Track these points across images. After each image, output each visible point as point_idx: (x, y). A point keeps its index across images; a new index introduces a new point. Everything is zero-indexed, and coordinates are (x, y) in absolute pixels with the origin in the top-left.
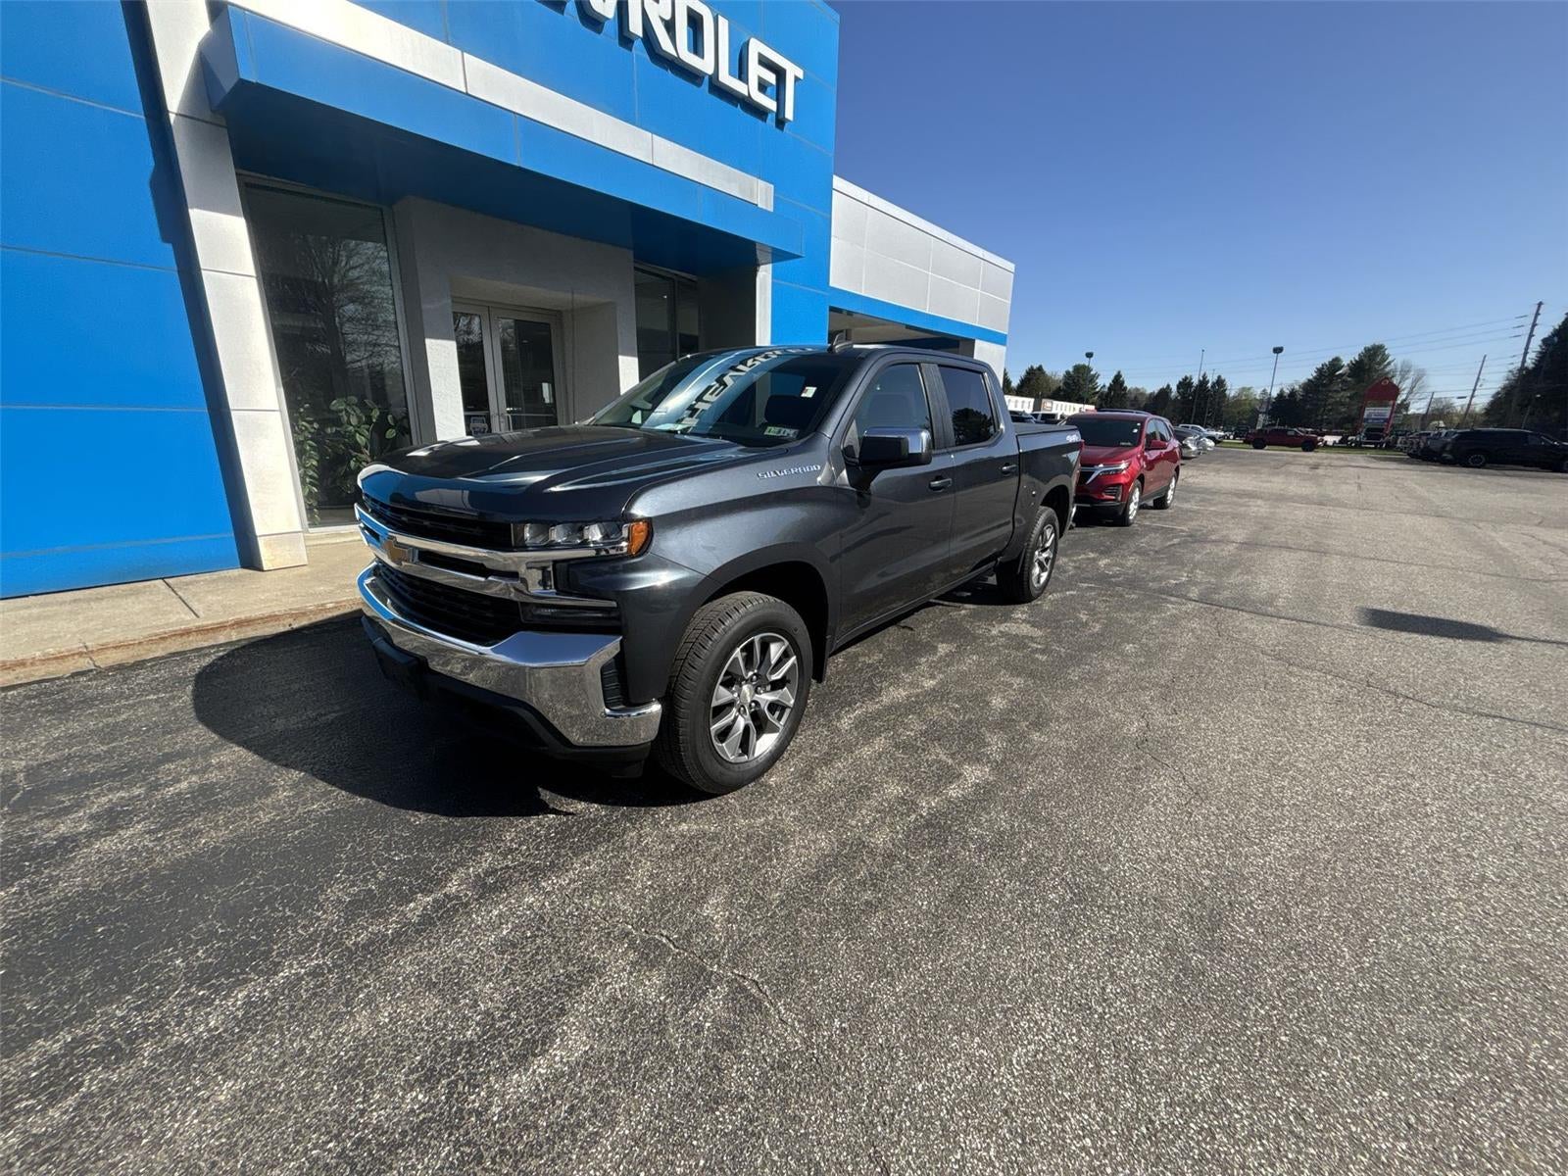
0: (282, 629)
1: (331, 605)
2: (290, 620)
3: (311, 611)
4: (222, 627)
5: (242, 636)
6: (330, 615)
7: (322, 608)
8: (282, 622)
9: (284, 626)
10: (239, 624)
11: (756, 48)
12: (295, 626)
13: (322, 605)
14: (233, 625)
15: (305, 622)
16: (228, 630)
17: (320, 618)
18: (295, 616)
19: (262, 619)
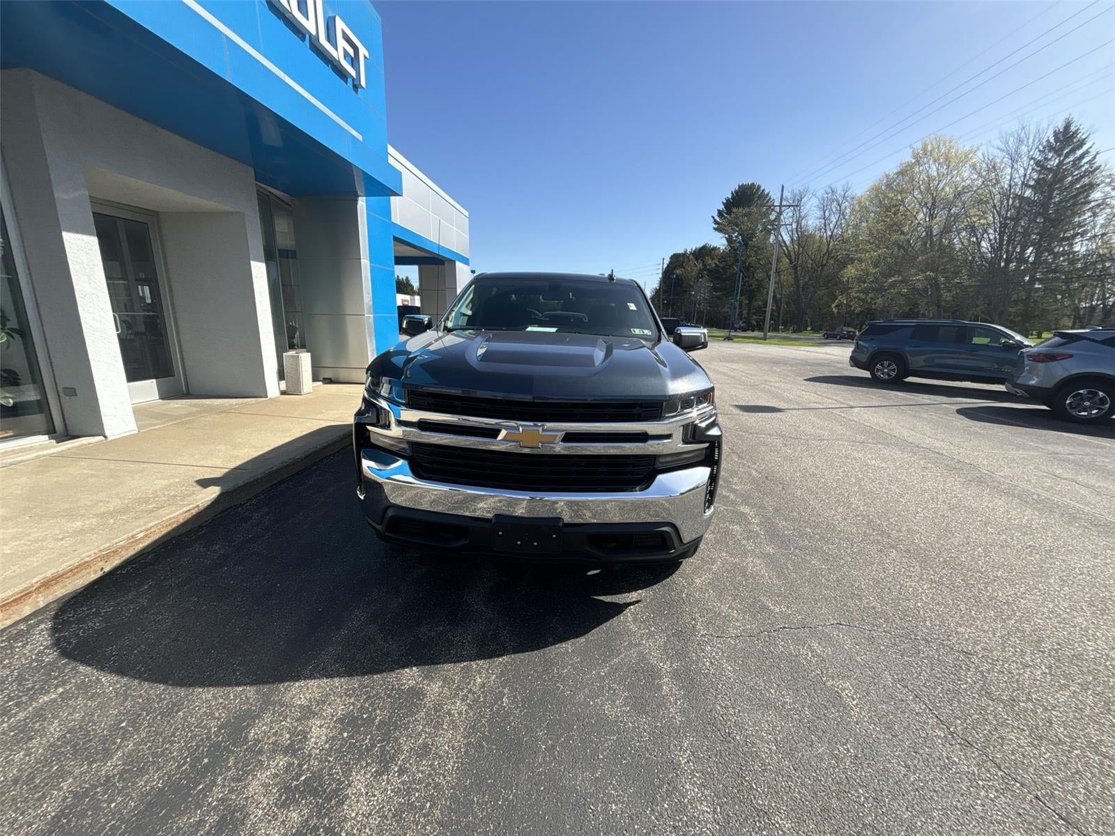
0: (93, 577)
1: (141, 535)
2: (101, 564)
3: (122, 547)
4: (26, 595)
5: (51, 598)
6: (141, 546)
7: (133, 540)
8: (93, 569)
9: (96, 572)
10: (46, 584)
11: (340, 25)
12: (107, 569)
13: (133, 537)
14: (40, 587)
15: (116, 562)
16: (35, 595)
17: (131, 552)
18: (105, 558)
19: (71, 571)
